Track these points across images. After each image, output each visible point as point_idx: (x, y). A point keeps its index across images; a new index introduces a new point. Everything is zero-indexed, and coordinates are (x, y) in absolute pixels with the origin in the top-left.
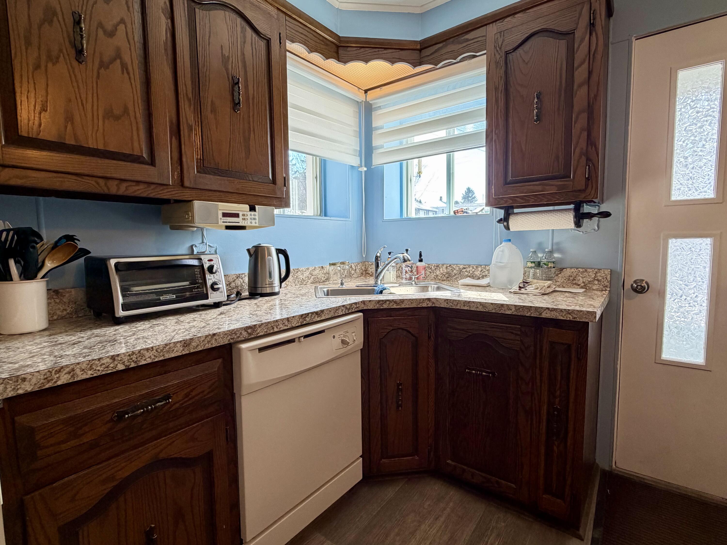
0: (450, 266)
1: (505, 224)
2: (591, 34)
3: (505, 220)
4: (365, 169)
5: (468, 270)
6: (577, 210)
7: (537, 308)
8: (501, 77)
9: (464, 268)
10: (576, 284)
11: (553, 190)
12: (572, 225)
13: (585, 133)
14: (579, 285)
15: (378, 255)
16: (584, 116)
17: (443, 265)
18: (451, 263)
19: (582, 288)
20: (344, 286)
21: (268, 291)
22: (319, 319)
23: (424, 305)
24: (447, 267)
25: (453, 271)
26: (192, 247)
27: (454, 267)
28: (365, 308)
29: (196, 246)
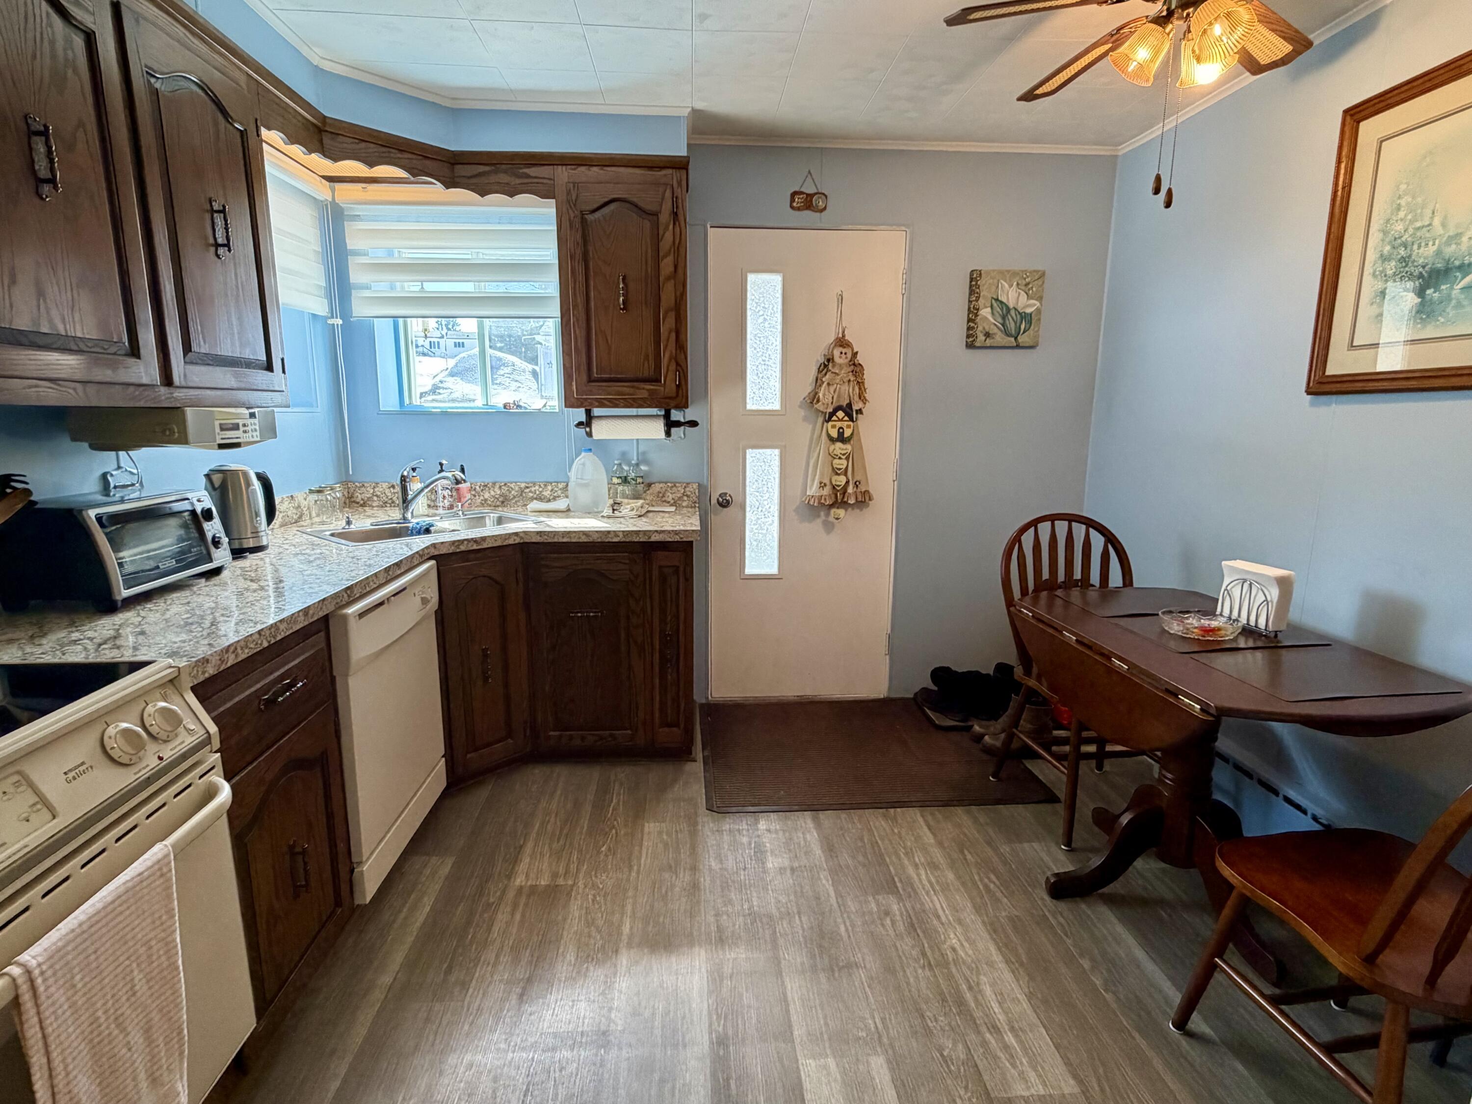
0: (505, 484)
1: (588, 429)
2: (674, 224)
3: (587, 423)
4: (340, 322)
5: (533, 489)
6: (667, 416)
7: (645, 532)
8: (578, 244)
9: (527, 487)
10: (665, 501)
11: (645, 394)
12: (662, 435)
13: (673, 335)
14: (669, 502)
15: (405, 473)
16: (672, 315)
17: (494, 484)
18: (506, 480)
19: (672, 505)
20: (352, 526)
21: (251, 544)
22: (399, 572)
23: (511, 542)
24: (500, 487)
25: (510, 492)
26: (104, 477)
27: (512, 486)
28: (436, 553)
29: (112, 475)
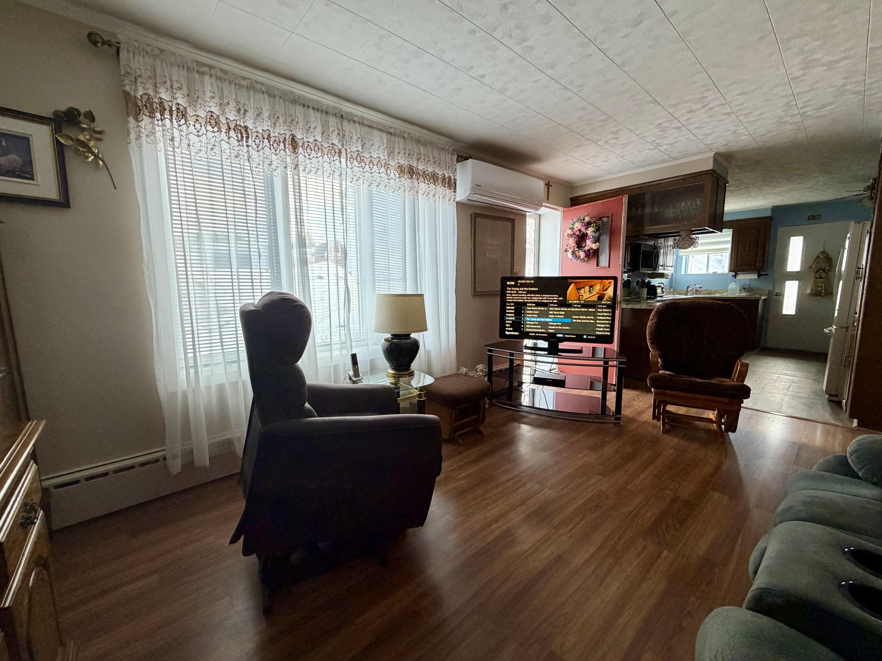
1: (735, 277)
5: (718, 291)
6: (758, 273)
12: (757, 277)
13: (762, 254)
19: (759, 295)
25: (711, 291)
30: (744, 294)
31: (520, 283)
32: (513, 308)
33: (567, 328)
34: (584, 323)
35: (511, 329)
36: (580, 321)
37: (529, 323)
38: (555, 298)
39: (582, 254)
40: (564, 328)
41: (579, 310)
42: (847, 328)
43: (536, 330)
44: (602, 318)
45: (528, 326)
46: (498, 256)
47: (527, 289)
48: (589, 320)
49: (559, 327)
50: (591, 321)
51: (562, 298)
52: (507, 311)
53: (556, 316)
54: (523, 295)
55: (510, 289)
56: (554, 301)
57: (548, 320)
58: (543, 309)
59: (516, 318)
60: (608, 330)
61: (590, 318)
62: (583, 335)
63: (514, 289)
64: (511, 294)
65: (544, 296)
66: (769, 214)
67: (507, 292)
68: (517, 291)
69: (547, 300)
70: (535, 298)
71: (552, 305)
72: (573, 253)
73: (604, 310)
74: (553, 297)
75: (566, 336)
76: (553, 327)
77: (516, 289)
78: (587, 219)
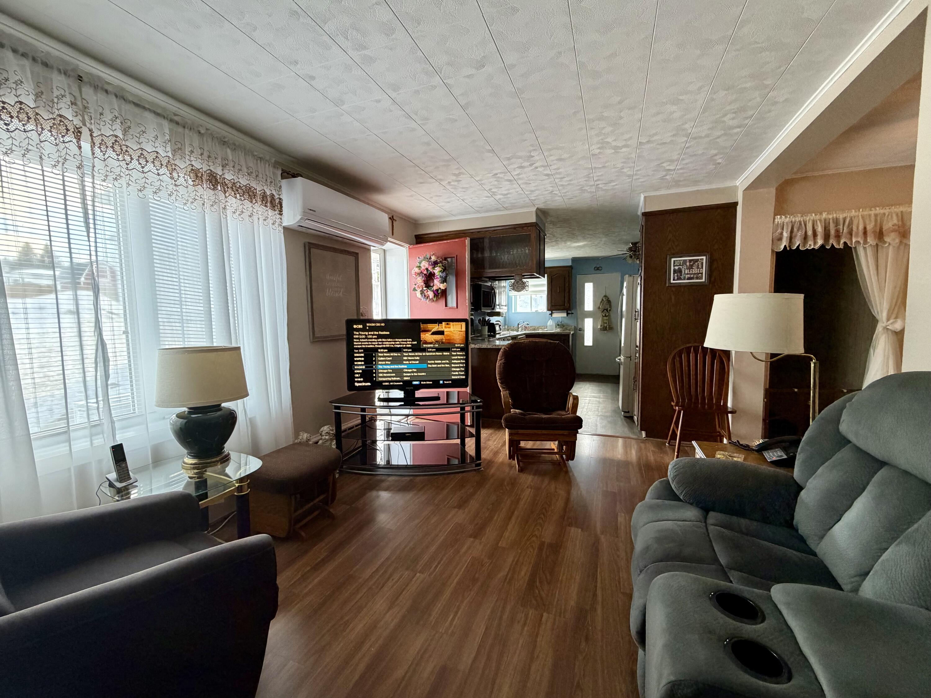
1: (551, 315)
2: (570, 276)
6: (567, 312)
11: (563, 308)
12: (566, 316)
19: (568, 330)
30: (558, 330)
31: (369, 326)
32: (363, 355)
33: (423, 374)
34: (439, 367)
35: (362, 379)
36: (436, 366)
37: (382, 371)
38: (409, 342)
39: (431, 294)
40: (420, 374)
41: (434, 354)
42: (630, 357)
43: (390, 379)
44: (457, 362)
45: (381, 375)
46: (341, 294)
47: (377, 333)
48: (443, 364)
49: (415, 374)
50: (446, 365)
51: (416, 343)
52: (355, 359)
53: (411, 362)
54: (373, 340)
55: (358, 333)
56: (407, 346)
57: (403, 366)
58: (396, 354)
59: (366, 367)
60: (463, 373)
61: (445, 362)
62: (439, 381)
63: (363, 333)
64: (359, 338)
65: (396, 340)
66: (570, 264)
67: (355, 337)
68: (365, 335)
69: (400, 344)
70: (387, 343)
71: (406, 350)
72: (422, 292)
73: (458, 353)
74: (406, 341)
75: (422, 383)
76: (408, 374)
77: (364, 333)
78: (433, 258)
